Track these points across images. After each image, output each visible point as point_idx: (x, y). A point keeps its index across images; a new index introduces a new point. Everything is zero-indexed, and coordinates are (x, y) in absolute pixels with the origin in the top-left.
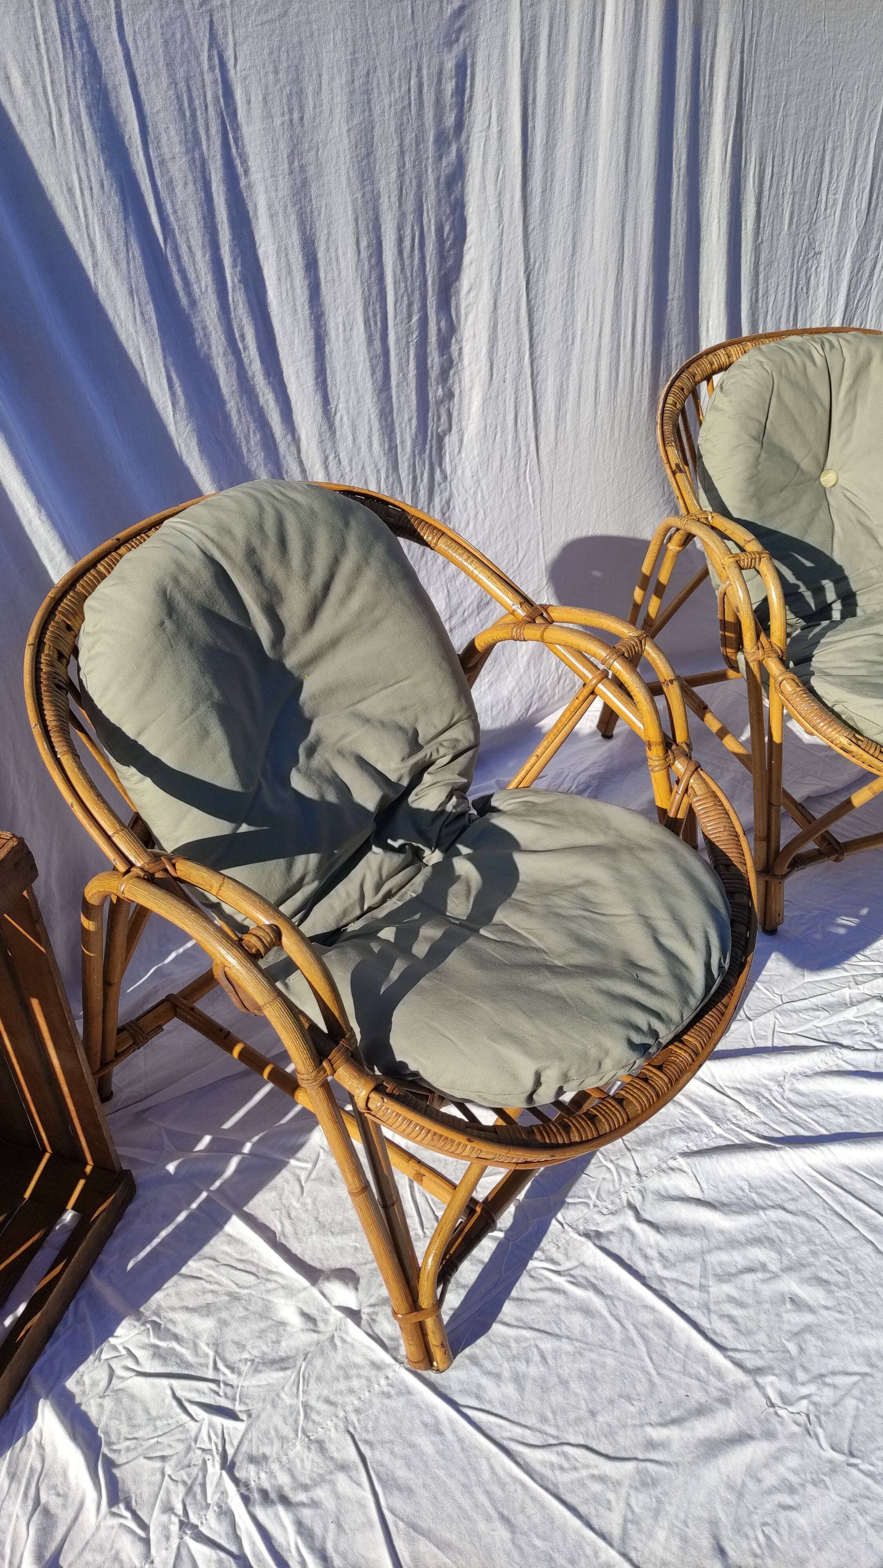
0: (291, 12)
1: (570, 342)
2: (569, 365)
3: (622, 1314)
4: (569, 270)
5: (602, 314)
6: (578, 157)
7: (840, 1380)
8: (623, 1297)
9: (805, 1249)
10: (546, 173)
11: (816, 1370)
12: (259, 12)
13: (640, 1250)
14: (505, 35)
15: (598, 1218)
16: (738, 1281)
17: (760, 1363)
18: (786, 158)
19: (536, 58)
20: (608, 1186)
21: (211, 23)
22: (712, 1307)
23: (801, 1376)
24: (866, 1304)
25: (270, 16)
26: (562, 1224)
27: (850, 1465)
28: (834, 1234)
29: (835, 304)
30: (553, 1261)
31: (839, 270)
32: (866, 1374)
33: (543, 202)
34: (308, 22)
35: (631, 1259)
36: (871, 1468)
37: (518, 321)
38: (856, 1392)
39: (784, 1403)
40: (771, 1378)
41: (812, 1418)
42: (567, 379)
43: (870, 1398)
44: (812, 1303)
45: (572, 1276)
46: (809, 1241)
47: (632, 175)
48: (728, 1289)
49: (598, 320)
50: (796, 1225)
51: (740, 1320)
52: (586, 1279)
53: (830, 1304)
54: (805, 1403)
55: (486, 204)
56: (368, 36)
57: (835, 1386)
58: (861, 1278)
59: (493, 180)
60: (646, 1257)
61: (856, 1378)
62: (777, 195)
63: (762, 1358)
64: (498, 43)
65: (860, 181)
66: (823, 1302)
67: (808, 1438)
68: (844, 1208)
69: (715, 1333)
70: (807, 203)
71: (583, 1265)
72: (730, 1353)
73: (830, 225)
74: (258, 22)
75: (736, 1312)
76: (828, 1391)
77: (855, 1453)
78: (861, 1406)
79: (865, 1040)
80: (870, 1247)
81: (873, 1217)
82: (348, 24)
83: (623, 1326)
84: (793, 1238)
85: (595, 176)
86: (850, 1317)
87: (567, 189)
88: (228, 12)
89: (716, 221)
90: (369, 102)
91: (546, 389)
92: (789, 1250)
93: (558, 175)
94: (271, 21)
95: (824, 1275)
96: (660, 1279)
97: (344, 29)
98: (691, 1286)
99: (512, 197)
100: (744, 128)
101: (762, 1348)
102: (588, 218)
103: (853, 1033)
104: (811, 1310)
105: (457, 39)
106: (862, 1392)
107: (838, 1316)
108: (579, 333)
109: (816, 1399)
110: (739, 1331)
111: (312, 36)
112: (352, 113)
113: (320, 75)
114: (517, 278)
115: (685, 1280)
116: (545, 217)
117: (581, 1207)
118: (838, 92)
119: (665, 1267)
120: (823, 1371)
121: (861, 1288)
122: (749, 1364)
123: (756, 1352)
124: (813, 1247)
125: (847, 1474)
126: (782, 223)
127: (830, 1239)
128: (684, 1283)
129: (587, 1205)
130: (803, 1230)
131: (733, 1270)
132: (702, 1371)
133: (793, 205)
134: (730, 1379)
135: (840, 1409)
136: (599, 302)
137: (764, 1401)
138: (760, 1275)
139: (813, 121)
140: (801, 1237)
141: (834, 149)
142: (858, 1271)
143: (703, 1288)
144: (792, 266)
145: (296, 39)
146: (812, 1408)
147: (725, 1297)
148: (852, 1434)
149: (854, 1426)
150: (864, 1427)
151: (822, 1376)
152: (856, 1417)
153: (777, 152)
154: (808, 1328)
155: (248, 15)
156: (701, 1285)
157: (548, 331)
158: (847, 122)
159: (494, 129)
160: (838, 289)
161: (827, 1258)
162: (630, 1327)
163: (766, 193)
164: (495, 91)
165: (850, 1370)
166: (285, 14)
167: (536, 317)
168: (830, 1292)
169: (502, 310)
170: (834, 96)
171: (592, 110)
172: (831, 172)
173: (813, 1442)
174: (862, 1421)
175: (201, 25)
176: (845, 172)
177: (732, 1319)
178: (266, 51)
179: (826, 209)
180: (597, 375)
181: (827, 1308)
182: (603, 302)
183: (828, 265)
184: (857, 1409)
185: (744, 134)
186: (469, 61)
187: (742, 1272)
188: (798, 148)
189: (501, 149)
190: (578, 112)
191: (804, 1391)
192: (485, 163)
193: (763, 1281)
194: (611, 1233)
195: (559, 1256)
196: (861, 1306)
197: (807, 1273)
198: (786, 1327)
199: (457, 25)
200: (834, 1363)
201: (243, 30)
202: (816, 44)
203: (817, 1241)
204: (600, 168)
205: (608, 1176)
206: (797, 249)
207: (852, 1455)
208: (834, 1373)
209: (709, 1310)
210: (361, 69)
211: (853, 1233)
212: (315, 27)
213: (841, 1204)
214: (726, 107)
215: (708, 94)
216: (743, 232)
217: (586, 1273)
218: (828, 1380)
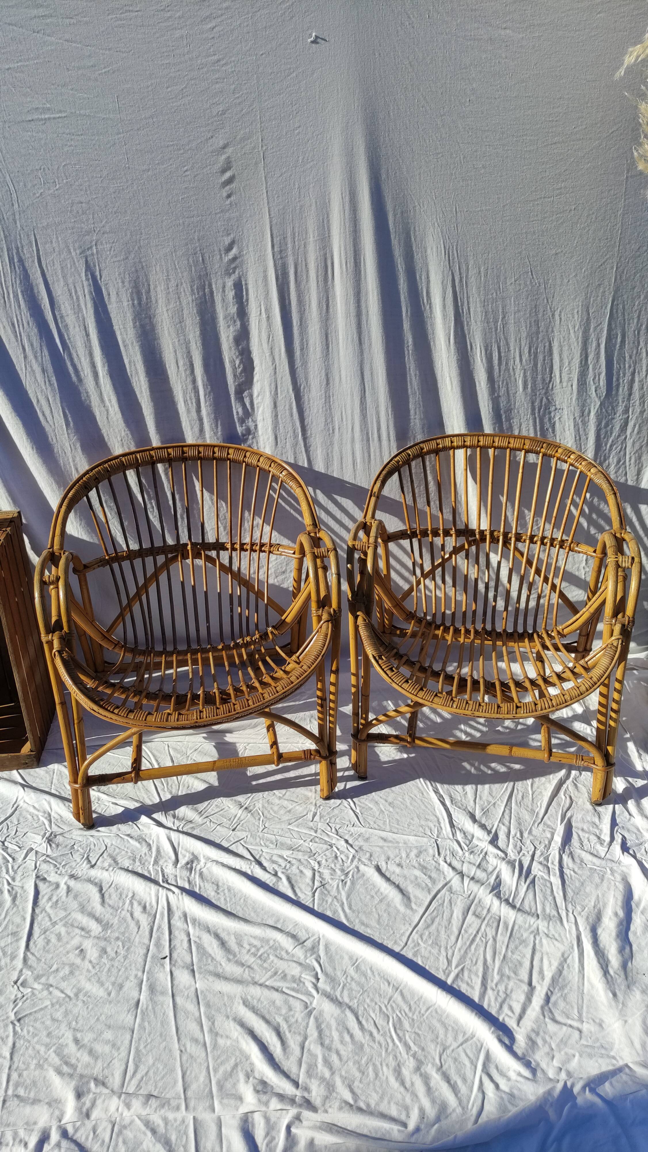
0: (130, 258)
1: (331, 431)
2: (332, 444)
3: (11, 913)
4: (326, 392)
5: (353, 419)
6: (324, 333)
7: (57, 993)
8: (20, 908)
9: (117, 935)
10: (302, 340)
11: (51, 981)
12: (112, 257)
13: (52, 895)
14: (265, 271)
15: (53, 874)
16: (70, 930)
17: (35, 965)
18: (512, 348)
19: (288, 284)
20: (74, 864)
21: (87, 261)
22: (48, 933)
23: (43, 980)
24: (109, 970)
25: (118, 259)
26: (36, 867)
27: (12, 1023)
28: (138, 936)
29: (586, 444)
30: (14, 879)
31: (585, 423)
32: (69, 997)
33: (302, 355)
34: (140, 262)
35: (43, 896)
36: (20, 1031)
37: (291, 415)
38: (54, 1001)
39: (21, 984)
40: (30, 973)
41: (25, 998)
42: (332, 452)
43: (57, 1006)
44: (88, 956)
45: (12, 888)
46: (123, 933)
47: (366, 346)
48: (63, 931)
49: (349, 422)
50: (127, 924)
51: (51, 944)
52: (16, 893)
53: (94, 961)
54: (30, 990)
55: (263, 352)
56: (176, 269)
57: (50, 993)
58: (122, 960)
59: (266, 341)
60: (50, 899)
61: (63, 996)
62: (507, 369)
63: (38, 963)
64: (261, 275)
65: (594, 369)
66: (92, 959)
67: (11, 1003)
68: (158, 929)
69: (34, 943)
70: (539, 377)
71: (22, 887)
72: (28, 954)
73: (568, 392)
74: (112, 260)
75: (54, 940)
76: (45, 993)
77: (22, 1021)
78: (49, 1007)
79: (276, 868)
80: (145, 951)
81: (165, 940)
82: (163, 263)
83: (5, 918)
84: (118, 928)
85: (338, 344)
86: (93, 972)
87: (319, 349)
88: (95, 257)
89: (448, 378)
90: (179, 298)
91: (317, 455)
92: (109, 931)
93: (311, 342)
94: (119, 261)
95: (109, 950)
96: (44, 910)
97: (161, 266)
98: (51, 919)
99: (280, 351)
100: (466, 328)
101: (43, 960)
102: (336, 366)
103: (274, 862)
104: (83, 959)
105: (234, 272)
106: (57, 1002)
107: (91, 968)
108: (337, 427)
109: (36, 992)
110: (44, 948)
111: (143, 267)
112: (169, 303)
113: (149, 285)
114: (288, 392)
115: (52, 916)
116: (305, 363)
117: (52, 865)
118: (557, 314)
119: (51, 907)
120: (54, 984)
121: (116, 964)
122: (29, 963)
123: (39, 960)
124: (121, 936)
125: (6, 1026)
126: (516, 386)
127: (132, 938)
128: (50, 917)
129: (56, 866)
130: (128, 927)
131: (76, 924)
132: (9, 953)
133: (525, 376)
134: (14, 962)
135: (40, 1002)
136: (349, 412)
137: (15, 978)
138: (83, 933)
139: (534, 329)
140: (123, 930)
141: (561, 346)
142: (125, 957)
143: (54, 924)
144: (533, 413)
145: (133, 269)
146: (30, 994)
147: (57, 932)
148: (31, 1014)
149: (35, 1012)
150: (39, 1015)
151: (51, 986)
152: (41, 1009)
153: (502, 344)
154: (72, 965)
155: (106, 258)
156: (55, 922)
157: (314, 424)
158: (572, 331)
159: (264, 315)
160: (586, 435)
161: (120, 944)
162: (7, 920)
163: (496, 367)
164: (262, 298)
165: (65, 991)
166: (127, 258)
167: (306, 414)
168: (101, 957)
169: (280, 408)
170: (553, 315)
171: (331, 310)
172: (561, 360)
173: (12, 1006)
174: (42, 1012)
175: (81, 261)
176: (577, 361)
177: (48, 942)
178: (117, 273)
179: (561, 382)
180: (353, 453)
181: (90, 962)
182: (352, 412)
183: (572, 418)
184: (46, 1007)
185: (466, 332)
186: (243, 283)
187: (77, 927)
188: (523, 344)
189: (270, 325)
190: (321, 311)
191: (36, 986)
192: (260, 332)
193: (81, 936)
194: (50, 882)
195: (18, 878)
196: (106, 970)
197: (103, 944)
198: (64, 959)
199: (233, 266)
200: (63, 985)
201: (104, 265)
202: (526, 285)
203: (126, 935)
204: (341, 341)
205: (78, 860)
206: (537, 404)
207: (19, 1020)
208: (57, 988)
209: (45, 933)
210: (173, 284)
211: (146, 941)
212: (144, 264)
213: (159, 927)
214: (445, 316)
215: (428, 307)
216: (478, 388)
217: (19, 891)
218: (51, 989)
